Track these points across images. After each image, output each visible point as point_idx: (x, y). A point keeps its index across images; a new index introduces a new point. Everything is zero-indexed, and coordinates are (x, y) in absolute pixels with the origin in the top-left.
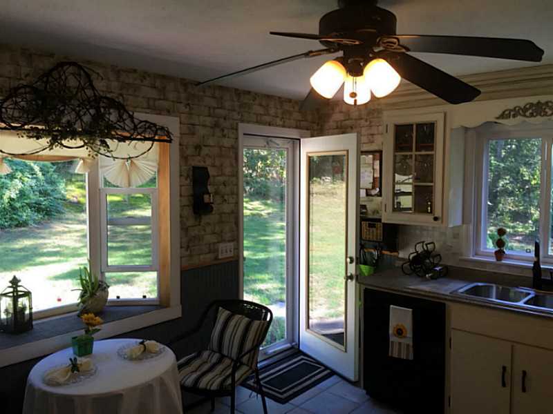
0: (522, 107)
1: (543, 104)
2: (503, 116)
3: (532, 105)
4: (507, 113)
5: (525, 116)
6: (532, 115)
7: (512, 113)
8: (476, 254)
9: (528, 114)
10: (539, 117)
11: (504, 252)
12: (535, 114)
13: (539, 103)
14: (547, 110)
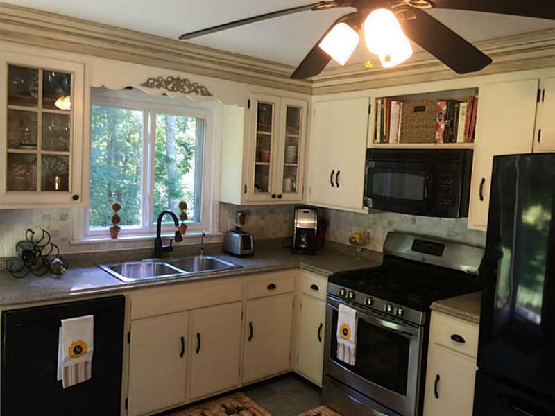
0: (165, 79)
1: (182, 81)
2: (147, 84)
3: (173, 79)
4: (151, 81)
5: (167, 88)
6: (173, 89)
7: (156, 83)
8: (86, 236)
9: (169, 87)
10: (178, 92)
11: (120, 228)
12: (175, 89)
13: (178, 79)
14: (185, 87)
